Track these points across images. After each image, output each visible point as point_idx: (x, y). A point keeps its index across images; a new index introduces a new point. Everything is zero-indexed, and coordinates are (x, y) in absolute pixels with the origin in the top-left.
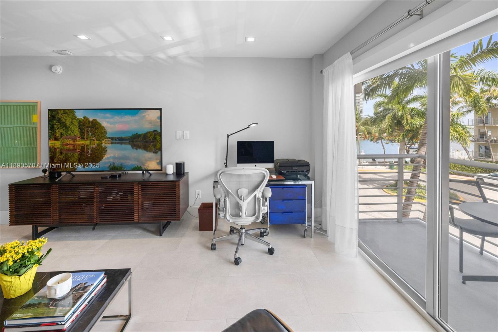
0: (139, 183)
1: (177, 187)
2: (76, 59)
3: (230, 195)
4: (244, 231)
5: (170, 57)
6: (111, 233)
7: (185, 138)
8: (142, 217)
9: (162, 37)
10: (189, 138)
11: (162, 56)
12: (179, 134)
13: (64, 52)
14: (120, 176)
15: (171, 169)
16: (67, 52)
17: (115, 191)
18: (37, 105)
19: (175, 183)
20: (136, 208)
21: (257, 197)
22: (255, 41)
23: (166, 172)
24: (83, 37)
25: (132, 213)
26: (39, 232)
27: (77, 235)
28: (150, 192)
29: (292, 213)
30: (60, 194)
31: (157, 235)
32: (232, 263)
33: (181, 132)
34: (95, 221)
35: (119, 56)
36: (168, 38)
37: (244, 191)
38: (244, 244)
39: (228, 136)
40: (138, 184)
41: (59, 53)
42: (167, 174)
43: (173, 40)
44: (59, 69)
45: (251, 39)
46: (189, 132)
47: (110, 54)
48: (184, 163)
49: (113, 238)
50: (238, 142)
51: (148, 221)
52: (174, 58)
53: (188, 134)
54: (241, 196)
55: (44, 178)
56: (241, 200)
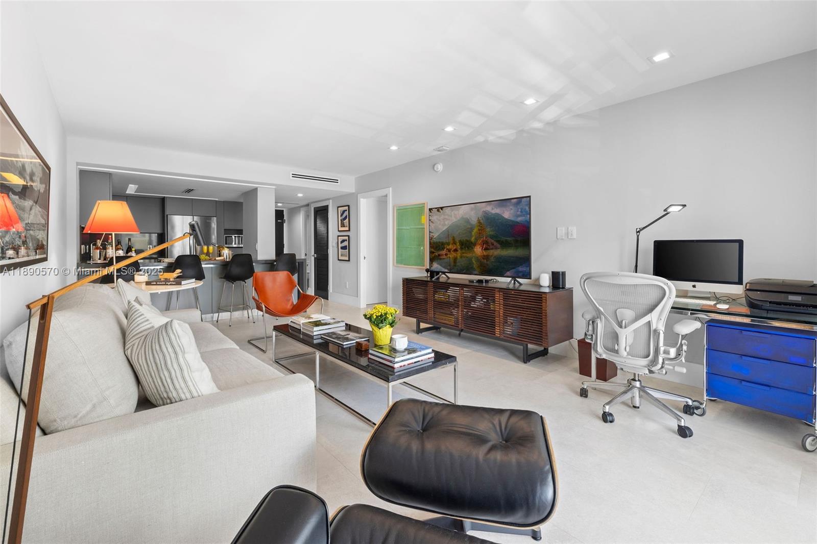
0: (501, 289)
1: (544, 301)
2: (453, 152)
3: (603, 317)
4: (638, 384)
5: (548, 124)
6: (477, 347)
7: (569, 237)
8: (503, 333)
9: (522, 103)
10: (575, 237)
11: (537, 125)
12: (562, 231)
13: (441, 148)
14: (487, 281)
15: (546, 281)
16: (444, 148)
17: (479, 298)
18: (424, 206)
19: (542, 295)
20: (497, 320)
21: (654, 326)
22: (672, 56)
23: (539, 283)
24: (449, 129)
25: (493, 325)
26: (421, 328)
27: (449, 339)
28: (512, 303)
29: (769, 388)
30: (435, 292)
31: (521, 361)
32: (597, 417)
33: (564, 228)
34: (460, 327)
35: (491, 138)
36: (530, 101)
37: (627, 314)
38: (638, 408)
39: (639, 232)
40: (499, 292)
41: (439, 151)
42: (542, 286)
43: (537, 101)
44: (440, 167)
45: (661, 57)
46: (575, 228)
47: (480, 139)
48: (564, 274)
49: (477, 351)
50: (656, 242)
51: (509, 339)
52: (554, 123)
53: (574, 230)
54: (622, 321)
55: (427, 277)
56: (621, 327)
